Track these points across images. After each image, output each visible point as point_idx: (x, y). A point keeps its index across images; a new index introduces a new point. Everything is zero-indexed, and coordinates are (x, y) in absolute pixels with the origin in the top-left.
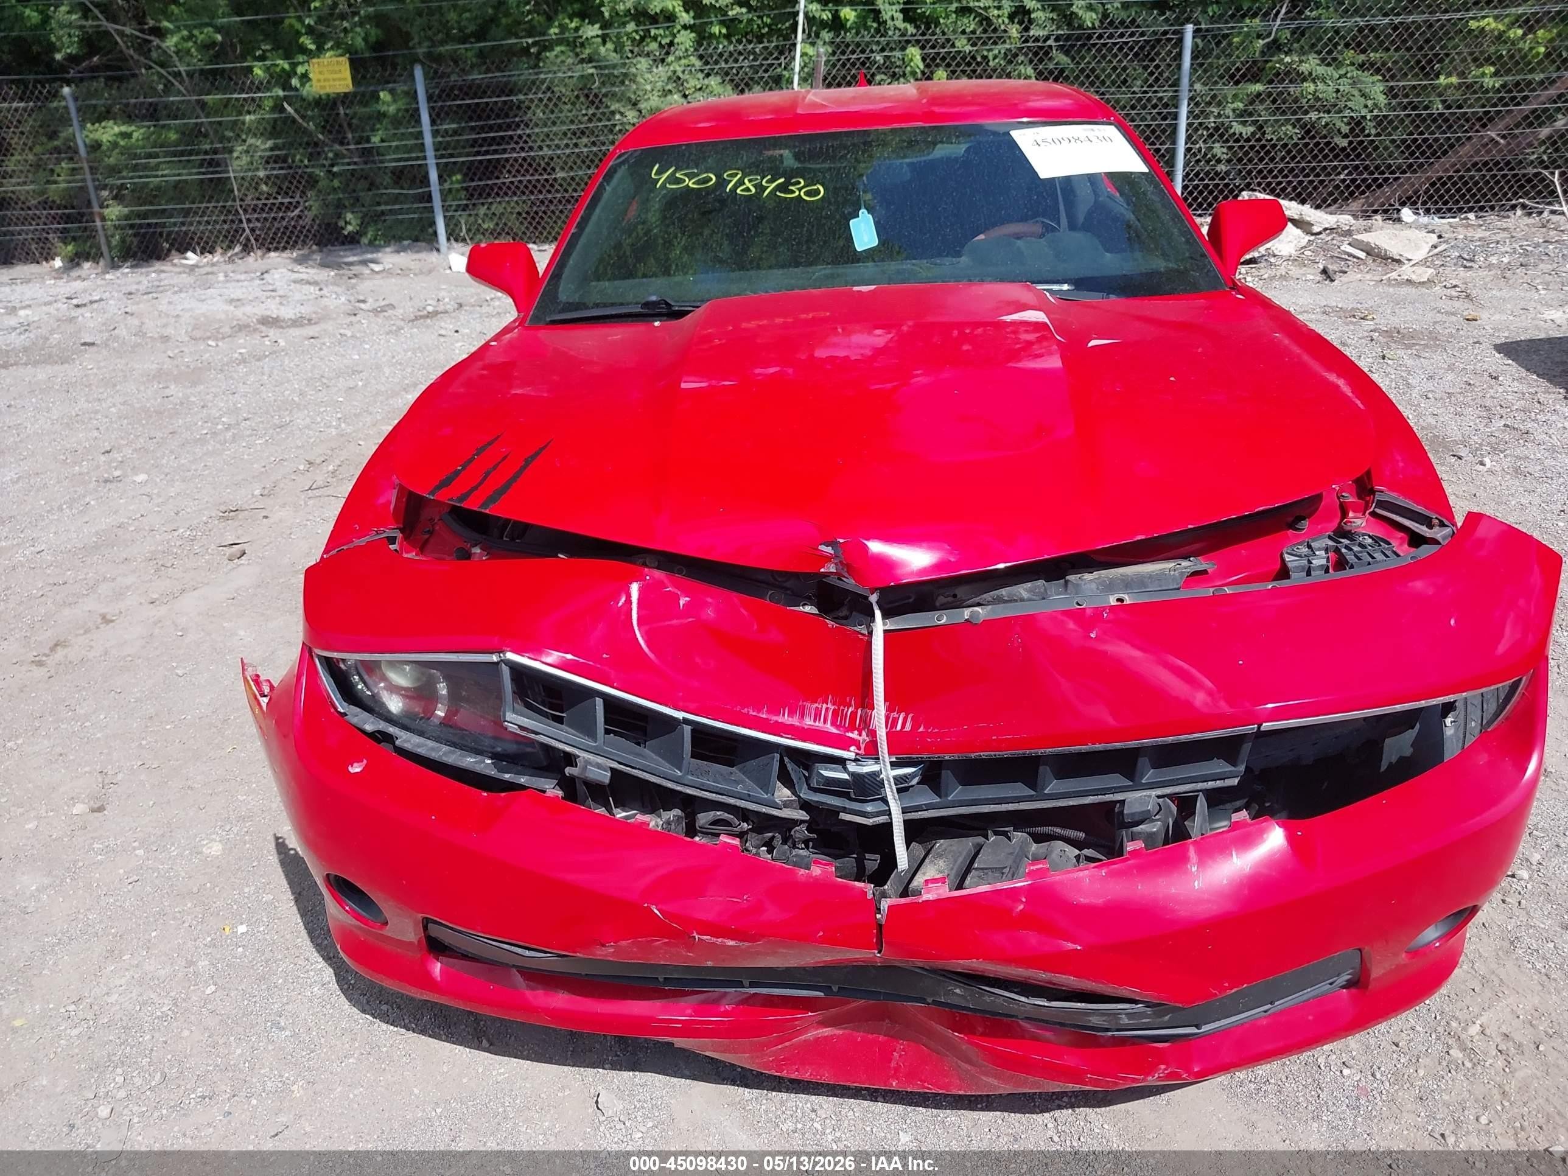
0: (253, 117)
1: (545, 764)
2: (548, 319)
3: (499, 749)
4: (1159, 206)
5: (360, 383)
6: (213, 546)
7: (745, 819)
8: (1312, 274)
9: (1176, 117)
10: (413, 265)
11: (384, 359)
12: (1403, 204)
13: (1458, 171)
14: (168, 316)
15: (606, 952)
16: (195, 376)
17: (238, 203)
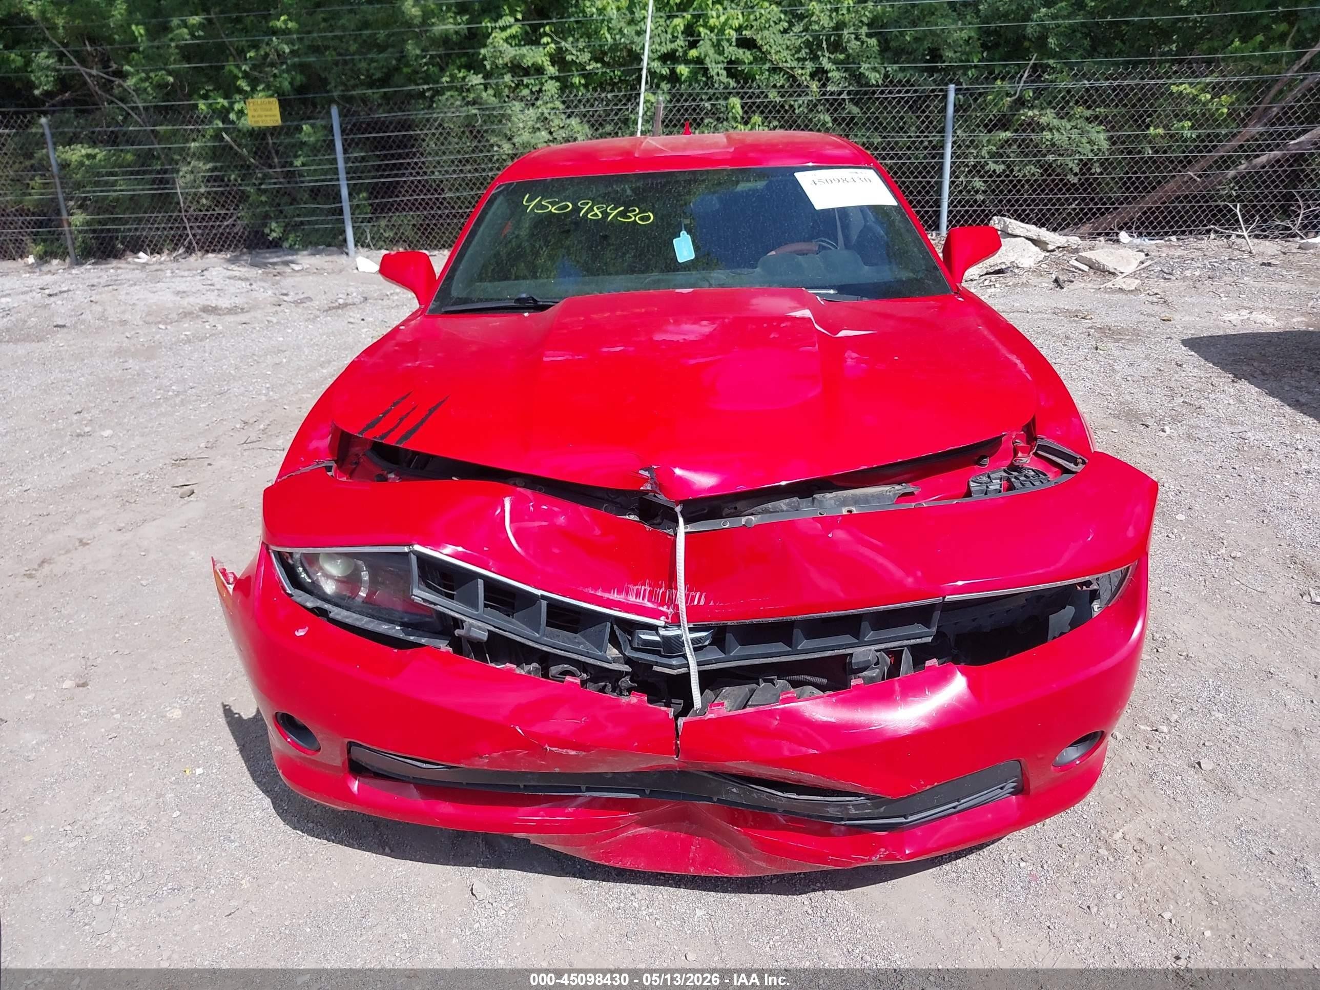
0: (197, 144)
1: (440, 629)
2: (443, 310)
3: (406, 620)
4: (903, 231)
5: (284, 360)
6: (168, 487)
7: (585, 672)
8: (1047, 283)
9: (942, 156)
10: (326, 266)
11: (304, 341)
12: (1121, 229)
13: (1164, 203)
14: (125, 304)
15: (482, 763)
16: (150, 352)
17: (183, 213)
